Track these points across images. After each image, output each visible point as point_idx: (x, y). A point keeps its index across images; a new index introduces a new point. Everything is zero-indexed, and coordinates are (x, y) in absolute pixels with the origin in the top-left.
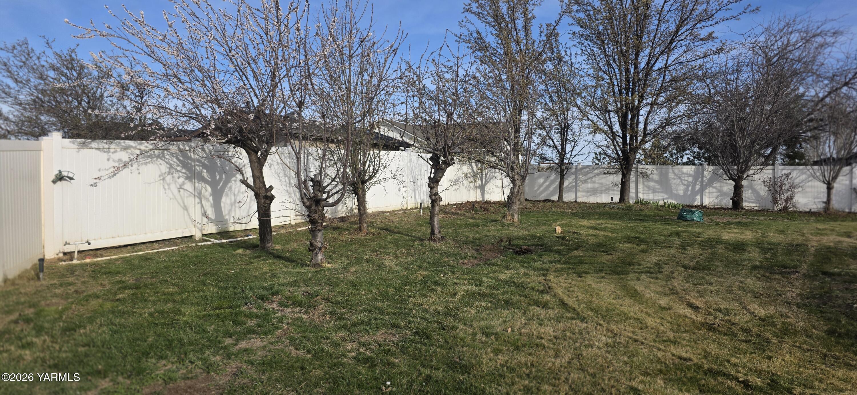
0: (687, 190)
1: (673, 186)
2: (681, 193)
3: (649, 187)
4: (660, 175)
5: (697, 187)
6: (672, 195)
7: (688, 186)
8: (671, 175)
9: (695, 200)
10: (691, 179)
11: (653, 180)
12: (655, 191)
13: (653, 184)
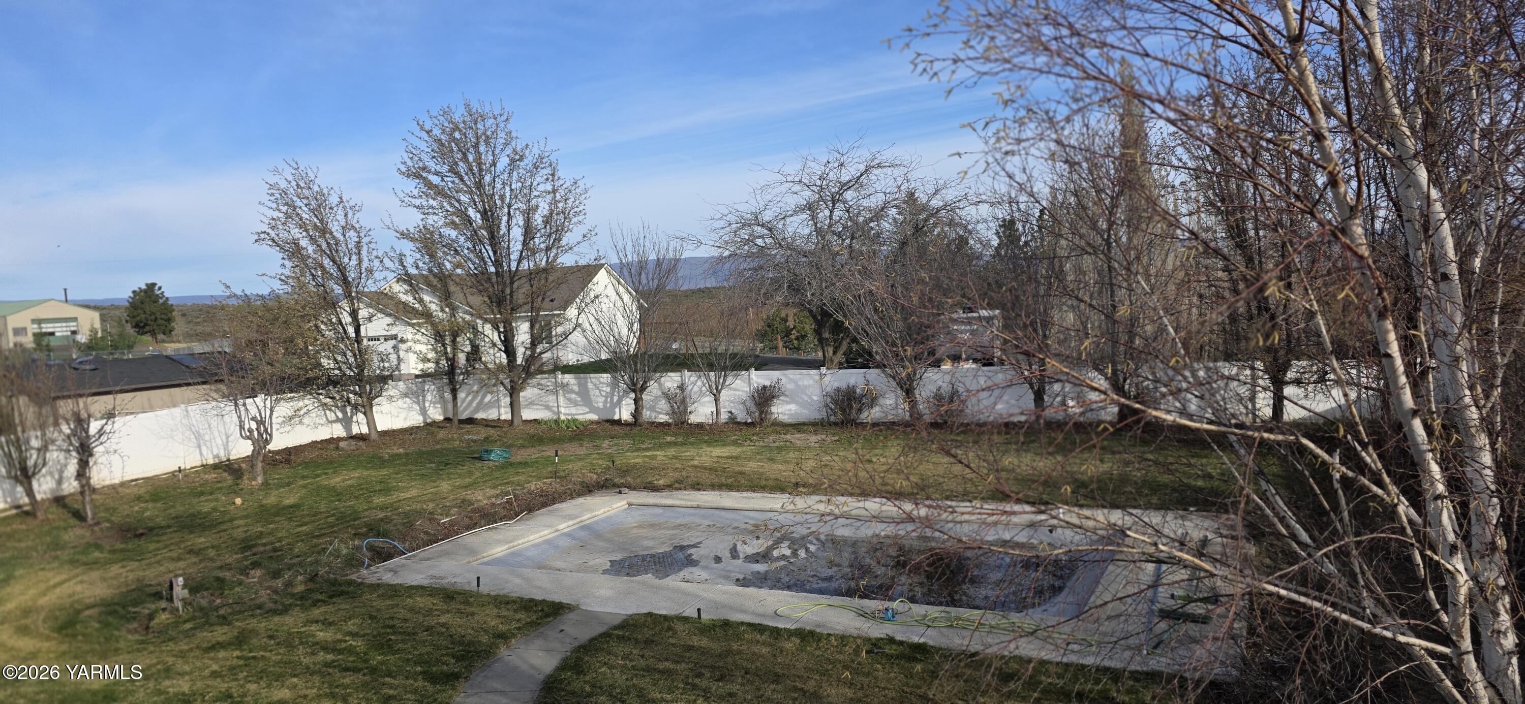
0: (606, 401)
1: (593, 398)
2: (601, 405)
3: (569, 400)
4: (579, 385)
5: (616, 399)
6: (593, 410)
7: (606, 397)
8: (590, 386)
9: (615, 413)
10: (608, 389)
11: (572, 391)
12: (576, 404)
13: (573, 396)
